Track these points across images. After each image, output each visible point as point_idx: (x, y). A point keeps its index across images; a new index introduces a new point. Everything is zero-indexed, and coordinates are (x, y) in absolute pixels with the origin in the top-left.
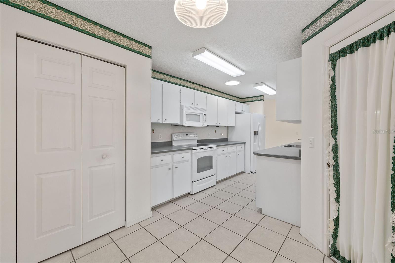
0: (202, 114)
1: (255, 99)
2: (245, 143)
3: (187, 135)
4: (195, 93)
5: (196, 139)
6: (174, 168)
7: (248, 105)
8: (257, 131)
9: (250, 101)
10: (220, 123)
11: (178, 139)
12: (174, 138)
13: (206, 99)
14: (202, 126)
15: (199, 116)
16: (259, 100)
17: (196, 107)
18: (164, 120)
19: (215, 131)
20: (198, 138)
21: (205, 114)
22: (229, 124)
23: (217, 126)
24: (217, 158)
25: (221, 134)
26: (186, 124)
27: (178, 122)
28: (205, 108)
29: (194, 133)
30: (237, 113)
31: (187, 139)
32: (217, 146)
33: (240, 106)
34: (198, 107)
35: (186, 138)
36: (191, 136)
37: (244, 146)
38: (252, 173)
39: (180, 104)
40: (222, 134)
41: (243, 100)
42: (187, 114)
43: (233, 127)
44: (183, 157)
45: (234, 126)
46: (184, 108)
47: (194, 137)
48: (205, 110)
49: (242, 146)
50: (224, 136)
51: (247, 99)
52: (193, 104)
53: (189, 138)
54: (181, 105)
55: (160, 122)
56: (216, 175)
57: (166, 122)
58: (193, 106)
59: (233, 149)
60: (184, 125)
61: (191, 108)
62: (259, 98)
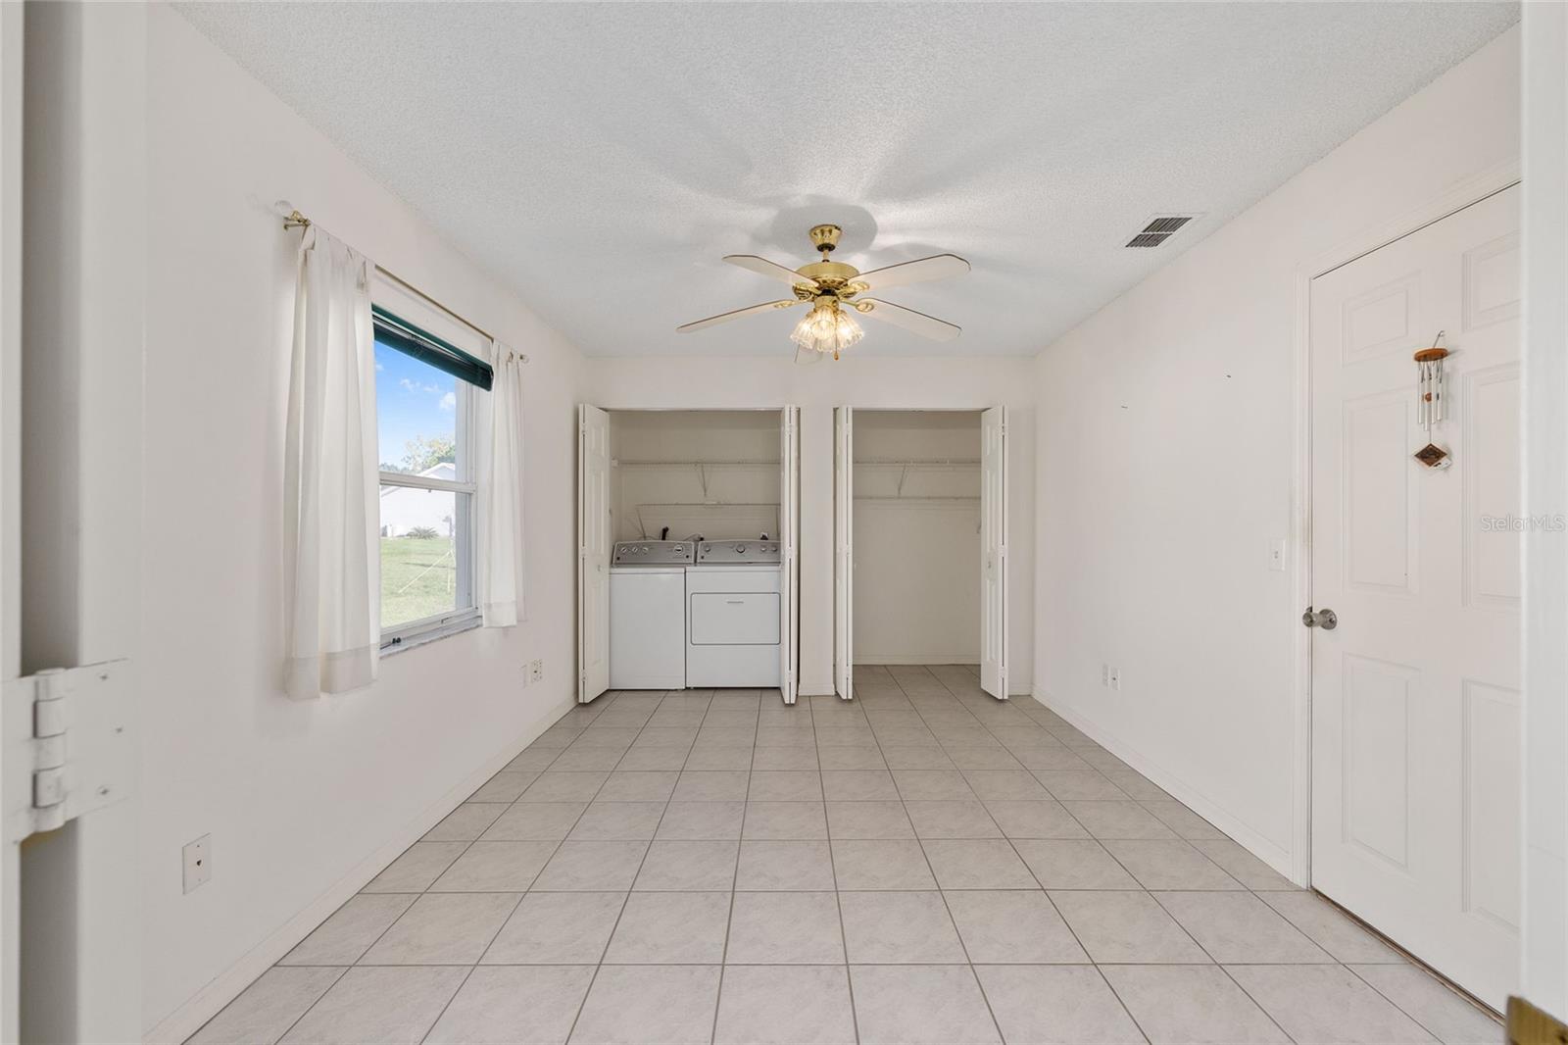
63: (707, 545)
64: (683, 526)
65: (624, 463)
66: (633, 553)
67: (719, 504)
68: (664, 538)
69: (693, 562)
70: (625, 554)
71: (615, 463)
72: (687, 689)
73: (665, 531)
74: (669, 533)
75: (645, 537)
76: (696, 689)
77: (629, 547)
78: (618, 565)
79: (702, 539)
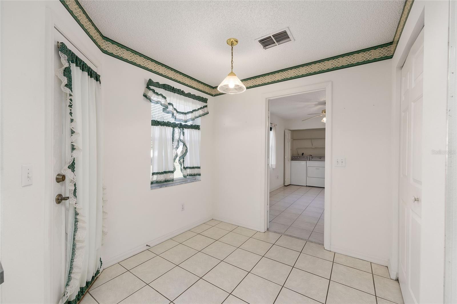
63: (312, 157)
64: (307, 152)
65: (293, 139)
66: (296, 158)
67: (315, 148)
68: (303, 155)
69: (309, 160)
70: (294, 158)
71: (292, 140)
72: (307, 186)
73: (303, 153)
74: (304, 154)
75: (298, 155)
76: (309, 186)
77: (295, 157)
78: (292, 160)
79: (311, 155)
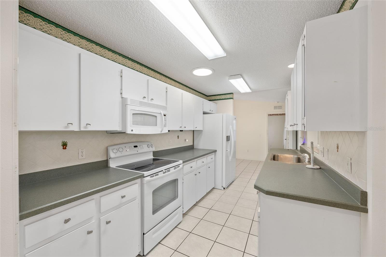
0: (161, 113)
1: (223, 97)
2: (215, 151)
3: (136, 147)
4: (149, 81)
5: (151, 151)
6: (103, 223)
7: (216, 104)
8: (229, 136)
9: (218, 100)
10: (185, 127)
11: (119, 154)
12: (112, 155)
13: (167, 92)
14: (160, 133)
15: (156, 117)
16: (228, 99)
17: (150, 102)
18: (83, 124)
19: (178, 137)
20: (154, 149)
21: (165, 114)
22: (196, 127)
23: (181, 131)
24: (183, 180)
25: (185, 140)
26: (132, 131)
27: (118, 128)
28: (165, 105)
29: (147, 142)
30: (204, 113)
31: (137, 152)
32: (183, 162)
33: (208, 105)
34: (153, 102)
35: (135, 150)
36: (144, 148)
37: (214, 155)
38: (224, 189)
39: (120, 95)
40: (187, 141)
41: (211, 98)
42: (133, 114)
43: (200, 132)
44: (123, 197)
45: (202, 129)
46: (129, 103)
47: (149, 149)
48: (165, 108)
49: (212, 156)
50: (189, 143)
51: (214, 97)
52: (145, 97)
53: (139, 152)
54: (122, 98)
55: (75, 128)
56: (182, 206)
57: (90, 128)
58: (145, 100)
59: (203, 162)
60: (129, 132)
61: (141, 104)
62: (228, 96)
